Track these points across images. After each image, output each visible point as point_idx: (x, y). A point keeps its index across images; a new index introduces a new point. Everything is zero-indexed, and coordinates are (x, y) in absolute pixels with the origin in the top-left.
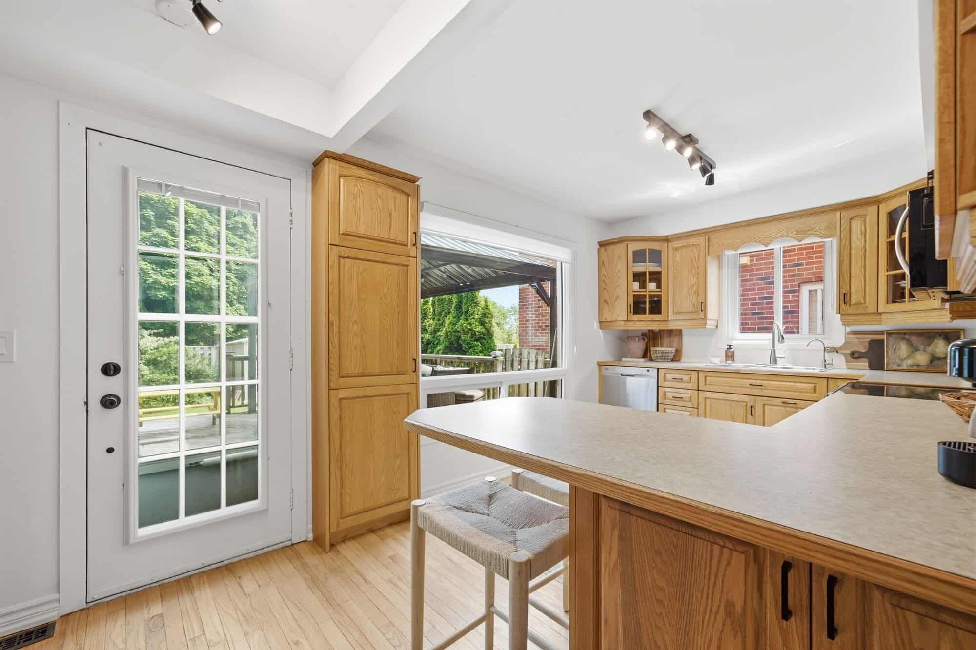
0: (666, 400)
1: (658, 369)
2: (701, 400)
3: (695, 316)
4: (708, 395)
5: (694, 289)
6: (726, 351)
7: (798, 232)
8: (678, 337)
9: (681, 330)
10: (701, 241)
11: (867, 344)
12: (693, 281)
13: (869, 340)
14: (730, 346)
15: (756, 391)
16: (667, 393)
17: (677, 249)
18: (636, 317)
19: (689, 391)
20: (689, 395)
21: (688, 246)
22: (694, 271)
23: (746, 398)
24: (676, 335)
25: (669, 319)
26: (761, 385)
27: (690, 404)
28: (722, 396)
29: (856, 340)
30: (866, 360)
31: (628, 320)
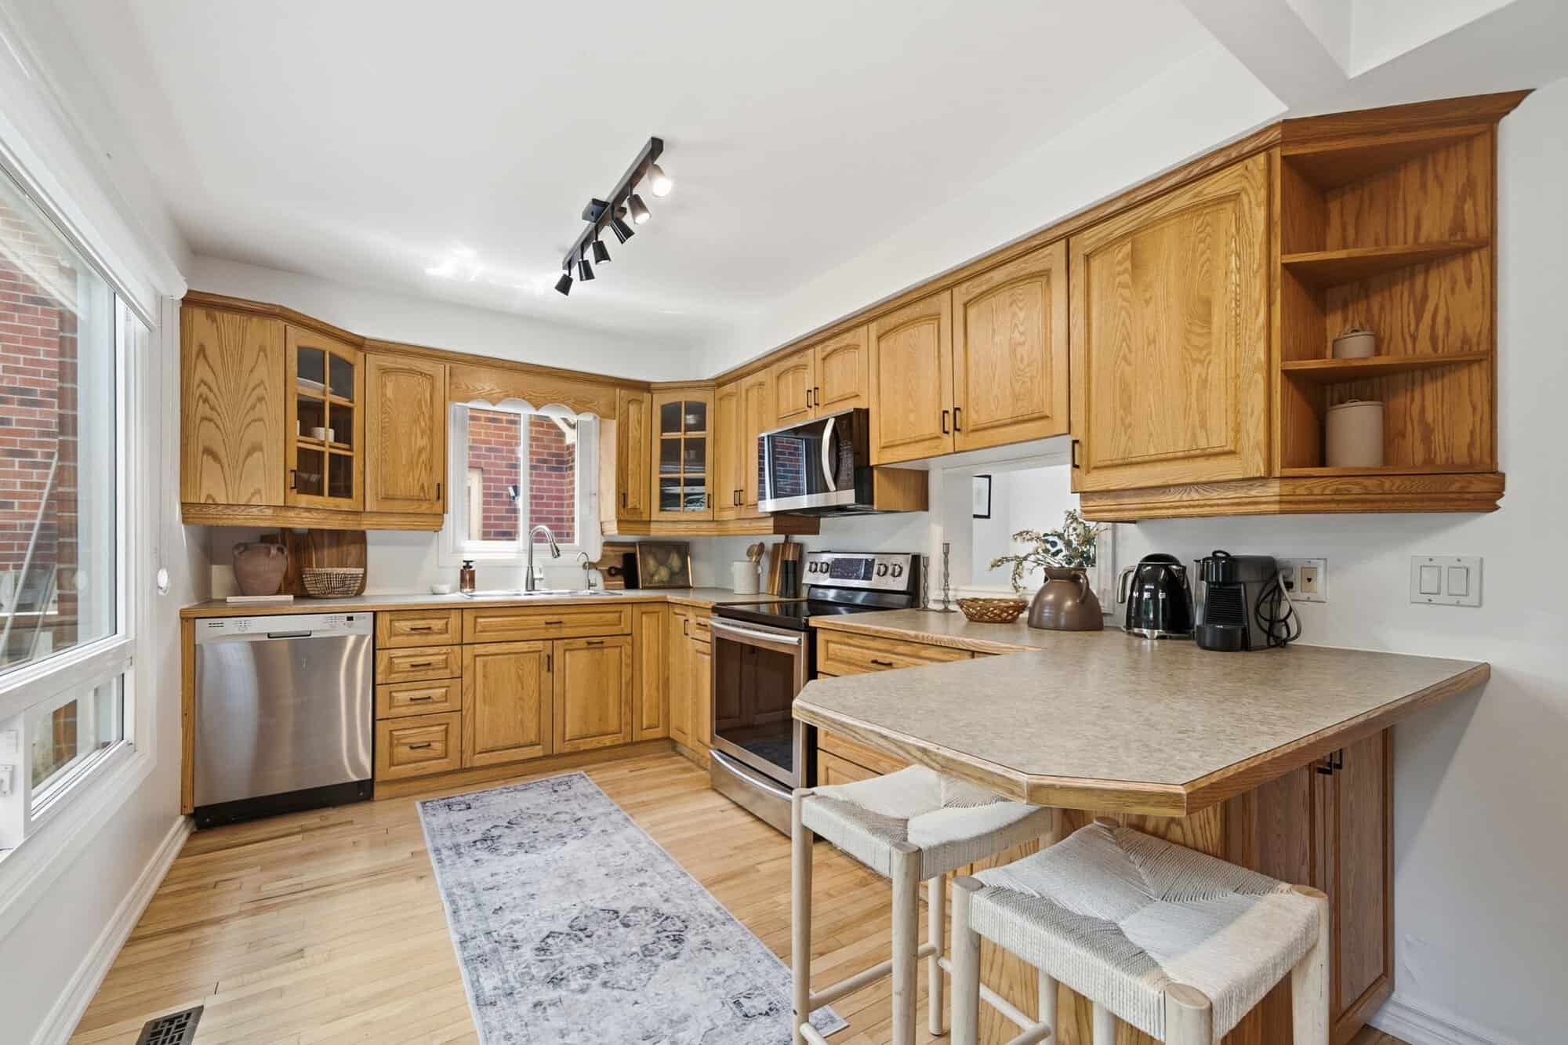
0: (393, 676)
1: (375, 613)
2: (467, 660)
3: (425, 507)
4: (480, 649)
5: (424, 456)
6: (462, 571)
7: (577, 402)
8: (358, 546)
9: (363, 533)
10: (439, 370)
11: (621, 559)
12: (422, 442)
13: (622, 553)
14: (468, 562)
15: (553, 632)
16: (396, 661)
17: (385, 371)
18: (304, 500)
19: (444, 650)
20: (444, 657)
21: (411, 372)
22: (423, 424)
23: (539, 645)
24: (353, 542)
25: (368, 509)
26: (560, 622)
27: (446, 673)
28: (505, 647)
29: (611, 553)
30: (620, 577)
31: (286, 507)
